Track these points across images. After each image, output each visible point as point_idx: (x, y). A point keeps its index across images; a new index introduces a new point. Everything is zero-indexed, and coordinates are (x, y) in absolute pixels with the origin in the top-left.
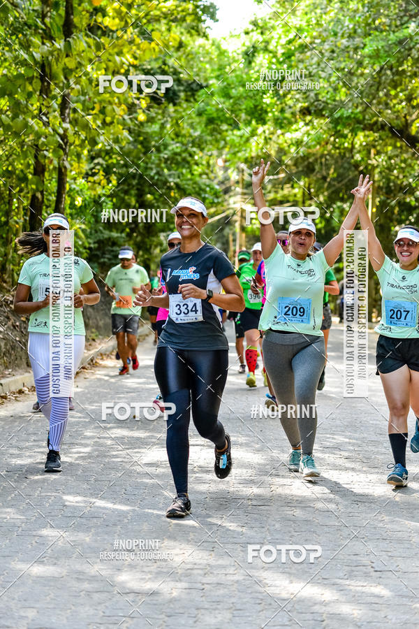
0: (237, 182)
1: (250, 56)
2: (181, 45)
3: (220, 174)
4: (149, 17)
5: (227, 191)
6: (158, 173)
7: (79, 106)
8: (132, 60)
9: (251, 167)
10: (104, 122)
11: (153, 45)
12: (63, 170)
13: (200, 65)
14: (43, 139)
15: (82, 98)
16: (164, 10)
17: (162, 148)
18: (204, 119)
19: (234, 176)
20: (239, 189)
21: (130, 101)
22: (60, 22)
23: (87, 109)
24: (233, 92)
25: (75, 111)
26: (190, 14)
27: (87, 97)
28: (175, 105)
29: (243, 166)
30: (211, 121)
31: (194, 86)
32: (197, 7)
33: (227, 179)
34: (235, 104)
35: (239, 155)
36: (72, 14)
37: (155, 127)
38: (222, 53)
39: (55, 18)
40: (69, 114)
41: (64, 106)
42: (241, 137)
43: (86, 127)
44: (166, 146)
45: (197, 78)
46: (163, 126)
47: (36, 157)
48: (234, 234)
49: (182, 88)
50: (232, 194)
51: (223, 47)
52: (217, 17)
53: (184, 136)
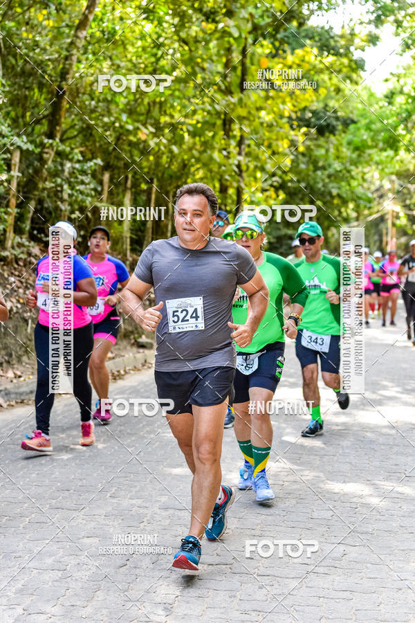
0: (389, 190)
1: (390, 97)
2: (338, 90)
3: (378, 183)
4: (315, 70)
5: (381, 197)
6: (324, 186)
7: (252, 143)
8: (292, 108)
9: (399, 179)
10: (274, 153)
11: (307, 96)
12: (240, 189)
13: (355, 105)
14: (223, 168)
15: (254, 137)
16: (327, 64)
17: (327, 167)
18: (352, 147)
19: (387, 185)
20: (390, 195)
21: (290, 138)
22: (238, 81)
23: (258, 145)
24: (373, 127)
25: (249, 146)
26: (345, 67)
27: (258, 136)
28: (334, 135)
29: (394, 177)
30: (357, 149)
31: (348, 122)
32: (351, 61)
33: (381, 187)
34: (375, 135)
35: (387, 170)
36: (246, 75)
37: (323, 151)
38: (372, 95)
39: (234, 78)
40: (244, 149)
41: (240, 143)
42: (387, 157)
43: (257, 158)
44: (330, 166)
45: (351, 116)
46: (327, 151)
47: (220, 181)
48: (387, 229)
49: (339, 123)
50: (385, 198)
51: (373, 90)
52: (366, 68)
53: (342, 158)
